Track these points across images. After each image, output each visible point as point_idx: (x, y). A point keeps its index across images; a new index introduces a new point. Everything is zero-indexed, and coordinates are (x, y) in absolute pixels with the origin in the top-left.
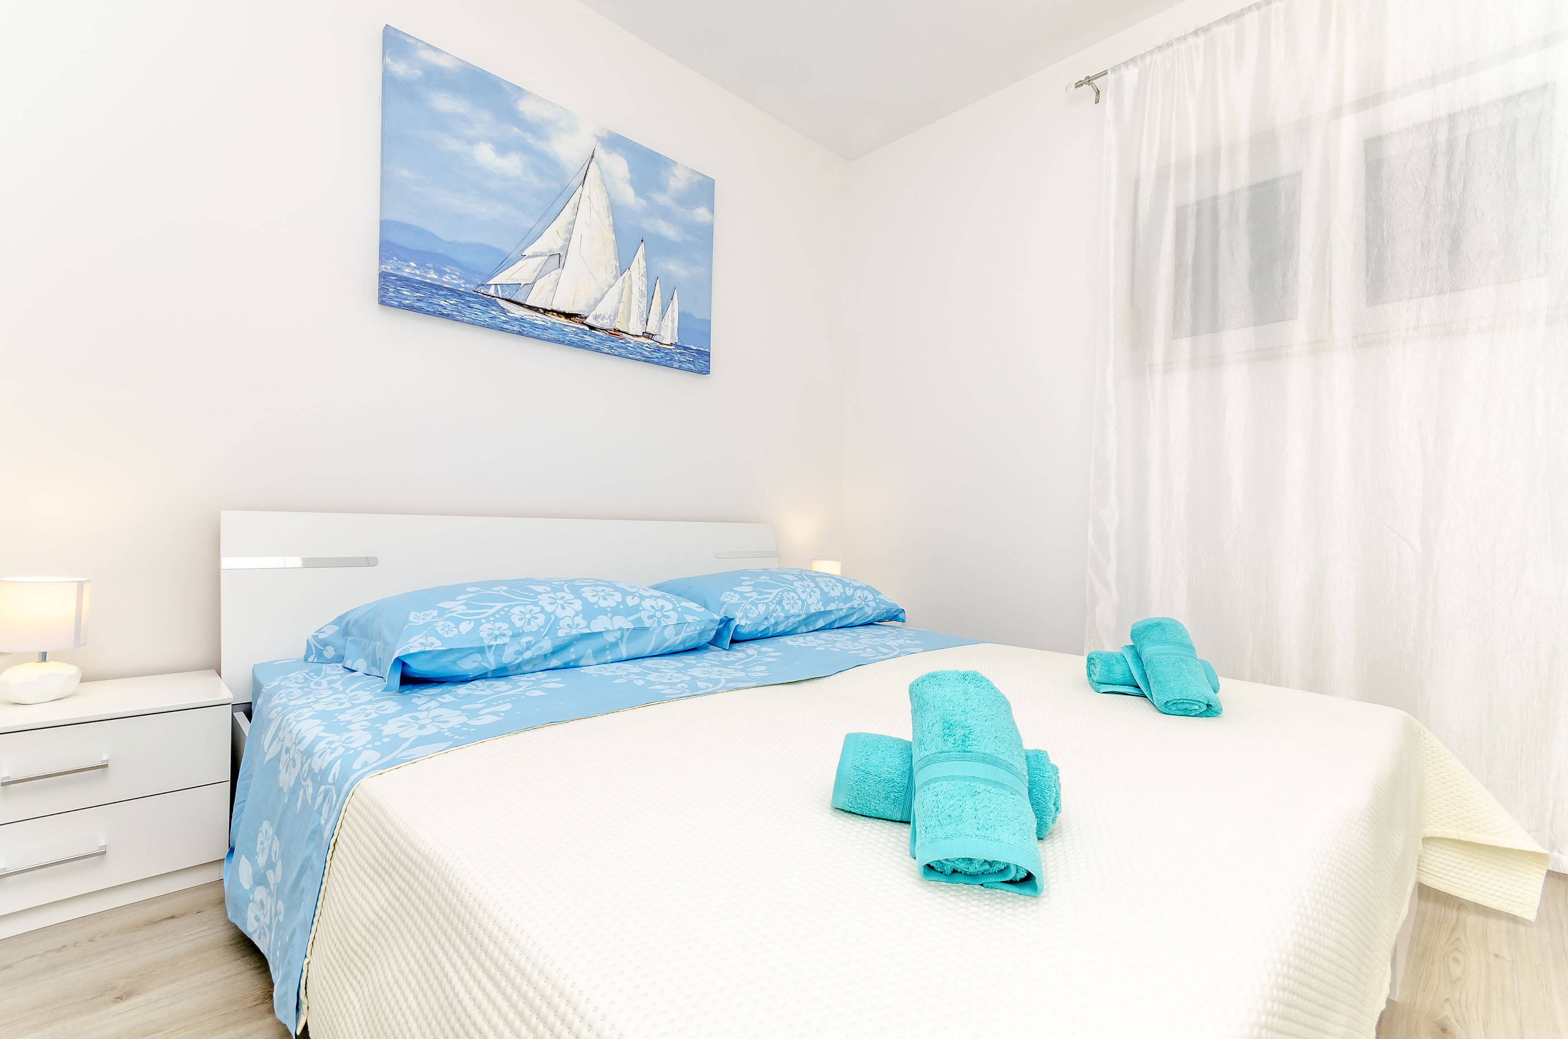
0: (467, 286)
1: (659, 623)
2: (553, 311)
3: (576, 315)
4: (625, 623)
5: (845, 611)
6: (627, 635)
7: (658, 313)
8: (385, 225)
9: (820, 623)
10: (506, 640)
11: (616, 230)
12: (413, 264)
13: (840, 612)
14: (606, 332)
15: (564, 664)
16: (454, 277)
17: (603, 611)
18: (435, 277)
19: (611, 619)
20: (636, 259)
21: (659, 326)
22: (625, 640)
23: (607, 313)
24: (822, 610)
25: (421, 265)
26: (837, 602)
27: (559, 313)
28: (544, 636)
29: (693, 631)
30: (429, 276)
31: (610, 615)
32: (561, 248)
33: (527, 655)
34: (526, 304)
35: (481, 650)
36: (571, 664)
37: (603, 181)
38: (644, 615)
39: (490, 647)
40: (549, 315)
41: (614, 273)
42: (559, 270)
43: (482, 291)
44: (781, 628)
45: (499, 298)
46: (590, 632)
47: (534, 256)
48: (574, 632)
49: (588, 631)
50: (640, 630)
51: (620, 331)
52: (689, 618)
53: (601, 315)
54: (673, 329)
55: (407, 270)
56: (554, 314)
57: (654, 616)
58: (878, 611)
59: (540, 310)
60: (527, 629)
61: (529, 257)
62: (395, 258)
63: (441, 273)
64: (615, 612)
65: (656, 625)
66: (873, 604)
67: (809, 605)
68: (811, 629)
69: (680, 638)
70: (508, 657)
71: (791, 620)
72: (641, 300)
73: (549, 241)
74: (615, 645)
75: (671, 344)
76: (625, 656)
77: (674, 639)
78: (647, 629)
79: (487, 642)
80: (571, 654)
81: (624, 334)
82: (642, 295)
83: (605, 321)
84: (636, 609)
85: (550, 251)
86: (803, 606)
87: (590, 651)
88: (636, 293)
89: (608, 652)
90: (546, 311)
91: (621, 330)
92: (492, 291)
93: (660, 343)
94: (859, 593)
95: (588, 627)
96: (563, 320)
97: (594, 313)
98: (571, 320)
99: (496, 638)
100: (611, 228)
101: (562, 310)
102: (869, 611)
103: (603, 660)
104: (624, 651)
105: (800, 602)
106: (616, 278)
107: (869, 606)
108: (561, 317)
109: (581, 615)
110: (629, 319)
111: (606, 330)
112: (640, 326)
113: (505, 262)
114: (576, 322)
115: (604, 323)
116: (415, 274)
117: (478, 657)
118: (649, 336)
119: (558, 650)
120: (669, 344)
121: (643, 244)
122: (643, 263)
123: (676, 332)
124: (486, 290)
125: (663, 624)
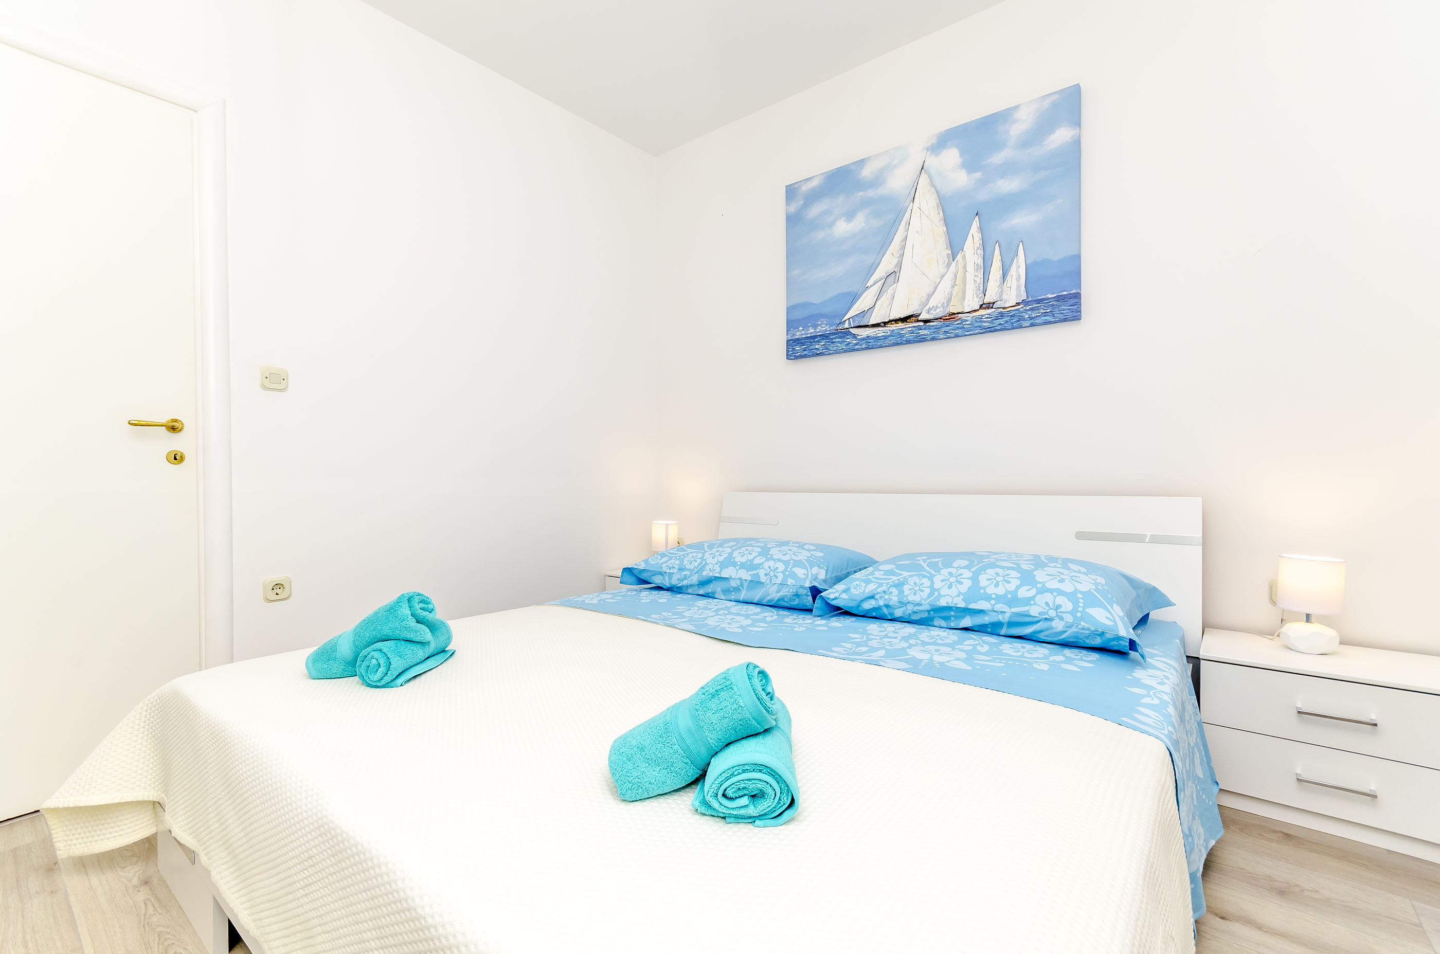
0: (831, 328)
1: (771, 580)
2: (890, 321)
3: (912, 315)
4: (746, 575)
5: (1007, 616)
6: (746, 584)
7: (998, 280)
8: (789, 310)
9: (967, 622)
10: (675, 571)
11: (946, 221)
12: (801, 328)
13: (1000, 615)
14: (940, 320)
15: (706, 594)
16: (823, 325)
17: (734, 564)
18: (813, 331)
19: (737, 570)
20: (970, 237)
21: (999, 291)
22: (745, 587)
23: (940, 302)
24: (962, 605)
25: (806, 327)
26: (993, 602)
27: (896, 321)
28: (695, 573)
29: (787, 592)
30: (809, 332)
31: (738, 567)
32: (896, 267)
33: (685, 583)
34: (869, 324)
35: (660, 573)
36: (711, 595)
37: (932, 184)
38: (762, 573)
39: (666, 573)
40: (889, 325)
41: (946, 262)
42: (895, 285)
43: (840, 327)
44: (898, 613)
45: (852, 328)
46: (719, 576)
47: (874, 284)
48: (711, 574)
49: (718, 575)
50: (755, 583)
51: (955, 314)
52: (790, 581)
53: (935, 308)
54: (1018, 287)
55: (798, 334)
56: (893, 322)
57: (769, 574)
58: (1075, 630)
59: (881, 324)
60: (688, 567)
61: (871, 286)
62: (792, 329)
63: (815, 327)
64: (743, 566)
65: (768, 581)
66: (1069, 619)
67: (940, 596)
68: (952, 625)
69: (779, 595)
70: (675, 581)
71: (910, 608)
72: (976, 274)
73: (887, 264)
74: (737, 589)
75: (1018, 304)
76: (741, 599)
77: (774, 594)
78: (763, 583)
79: (664, 569)
80: (709, 589)
81: (959, 315)
82: (977, 270)
83: (938, 310)
84: (758, 566)
85: (886, 273)
86: (930, 596)
87: (719, 589)
88: (971, 268)
89: (733, 593)
90: (885, 323)
91: (955, 312)
92: (846, 326)
93: (1003, 308)
94: (1048, 597)
95: (720, 573)
96: (901, 325)
97: (927, 308)
98: (907, 322)
99: (670, 569)
100: (942, 222)
101: (897, 317)
102: (1058, 625)
103: (729, 598)
104: (742, 596)
105: (927, 591)
106: (949, 265)
107: (1061, 619)
108: (898, 323)
109: (719, 564)
110: (964, 298)
111: (940, 318)
112: (976, 300)
113: (854, 298)
114: (912, 322)
115: (939, 313)
116: (803, 334)
117: (661, 577)
118: (989, 306)
119: (704, 583)
120: (1015, 304)
121: (977, 218)
122: (978, 236)
123: (1023, 288)
124: (843, 326)
125: (773, 582)
